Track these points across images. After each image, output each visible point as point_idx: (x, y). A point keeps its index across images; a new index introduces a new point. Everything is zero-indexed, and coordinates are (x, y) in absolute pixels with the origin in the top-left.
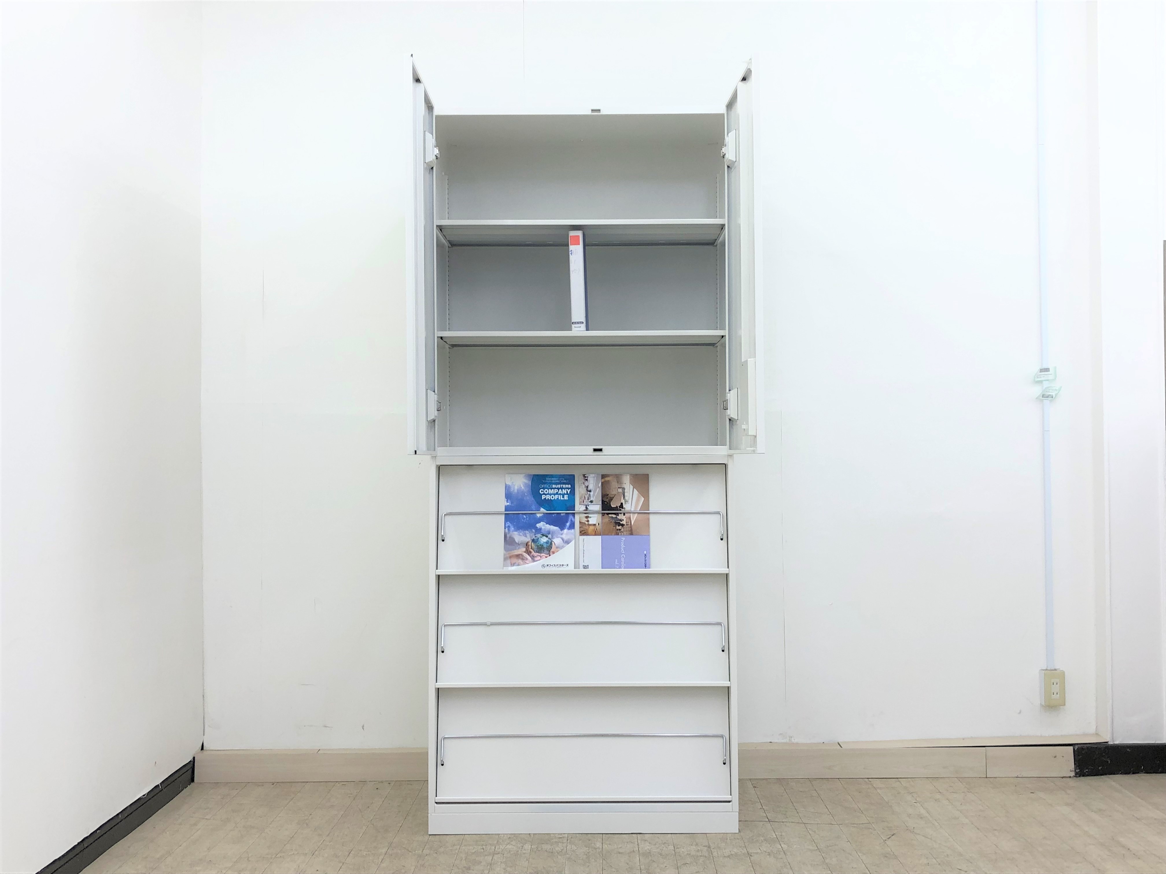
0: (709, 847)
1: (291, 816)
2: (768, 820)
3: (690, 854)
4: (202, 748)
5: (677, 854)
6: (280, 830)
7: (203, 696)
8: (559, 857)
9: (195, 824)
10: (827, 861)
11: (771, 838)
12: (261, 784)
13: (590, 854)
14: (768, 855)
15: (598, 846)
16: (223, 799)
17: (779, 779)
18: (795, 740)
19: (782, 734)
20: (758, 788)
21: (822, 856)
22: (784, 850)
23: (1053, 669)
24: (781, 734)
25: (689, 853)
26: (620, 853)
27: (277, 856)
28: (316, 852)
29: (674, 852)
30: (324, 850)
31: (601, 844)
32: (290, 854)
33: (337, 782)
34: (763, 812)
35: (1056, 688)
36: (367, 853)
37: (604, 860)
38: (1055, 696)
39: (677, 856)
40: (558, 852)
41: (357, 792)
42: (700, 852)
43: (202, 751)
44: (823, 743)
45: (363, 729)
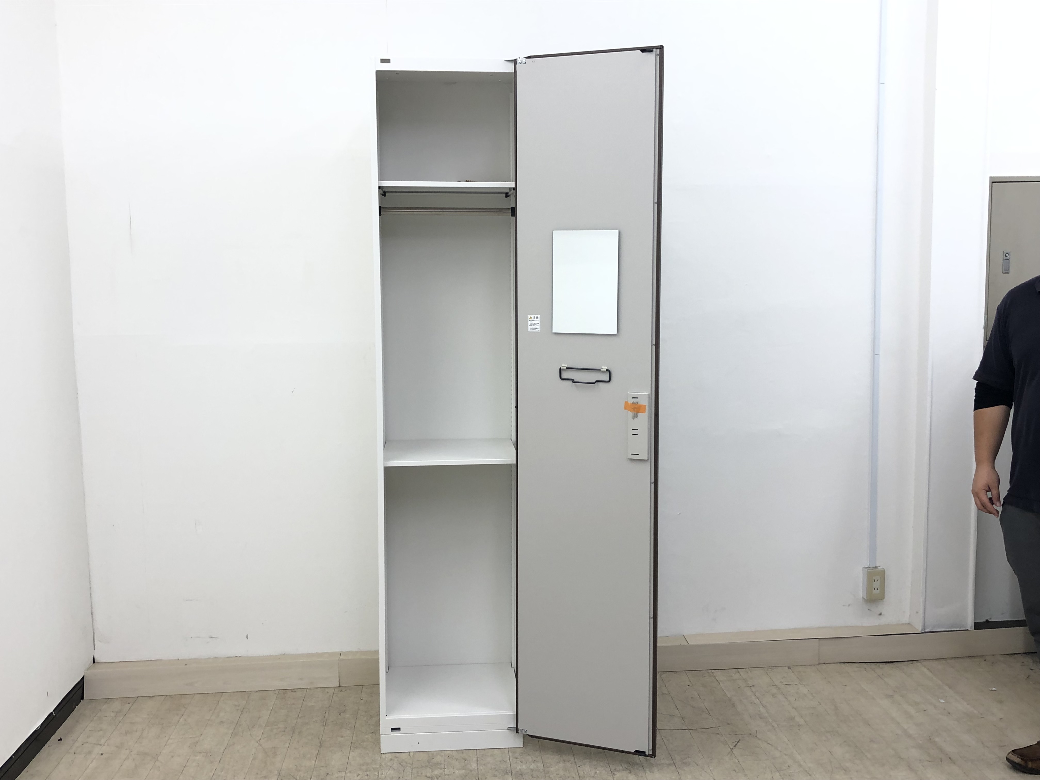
1: (182, 738)
6: (172, 757)
7: (92, 614)
9: (90, 752)
12: (152, 698)
16: (115, 716)
23: (875, 566)
35: (876, 584)
38: (876, 591)
44: (671, 636)
45: (247, 638)
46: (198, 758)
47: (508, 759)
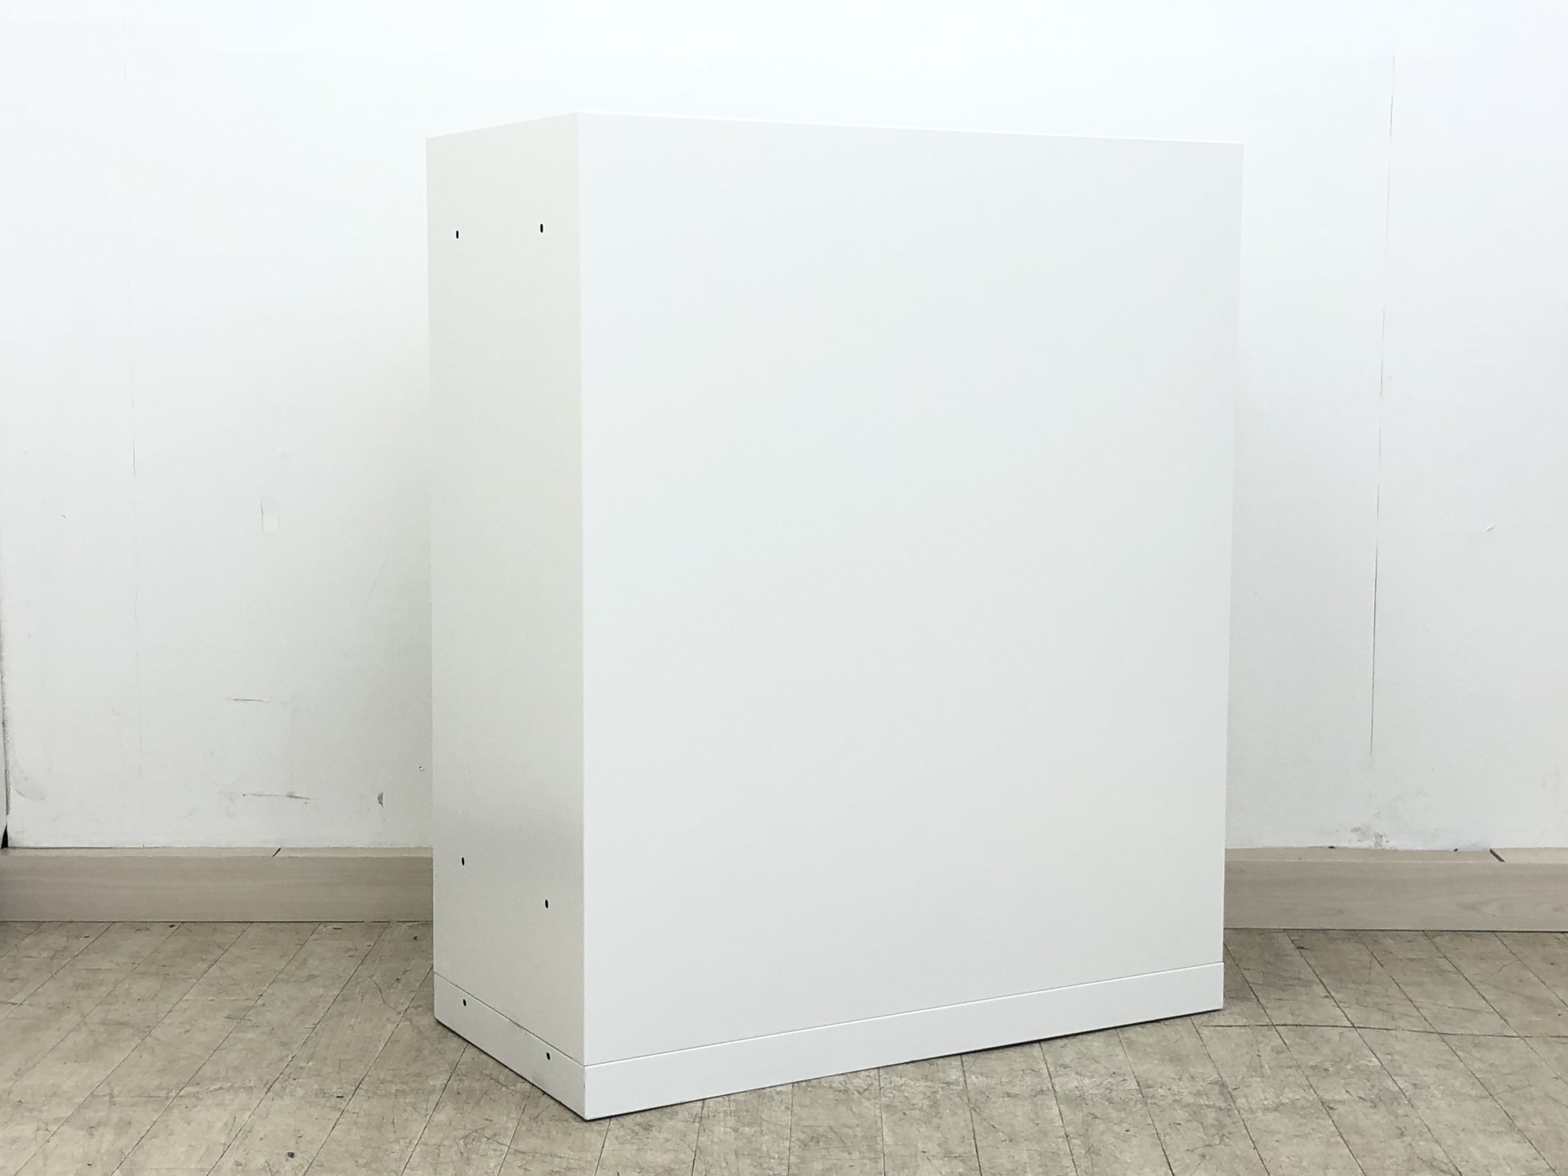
0: (1223, 1085)
1: (214, 1000)
2: (1351, 1025)
3: (1178, 1101)
4: (5, 844)
5: (1149, 1101)
6: (188, 1031)
8: (867, 1103)
10: (1520, 1123)
11: (1367, 1066)
12: (141, 926)
13: (938, 1096)
14: (1371, 1107)
15: (954, 1078)
16: (52, 958)
17: (1354, 930)
18: (1391, 843)
19: (1360, 829)
20: (1307, 949)
21: (1505, 1112)
22: (1406, 1094)
24: (1356, 830)
25: (1177, 1098)
26: (1009, 1095)
27: (181, 1094)
28: (277, 1085)
29: (1140, 1096)
30: (295, 1079)
31: (961, 1073)
32: (213, 1087)
33: (321, 922)
34: (1334, 1006)
36: (399, 1087)
37: (972, 1112)
39: (1149, 1105)
40: (861, 1090)
41: (369, 946)
42: (1204, 1097)
43: (5, 849)
44: (1456, 850)
45: (382, 804)
46: (250, 1035)
47: (1044, 1066)
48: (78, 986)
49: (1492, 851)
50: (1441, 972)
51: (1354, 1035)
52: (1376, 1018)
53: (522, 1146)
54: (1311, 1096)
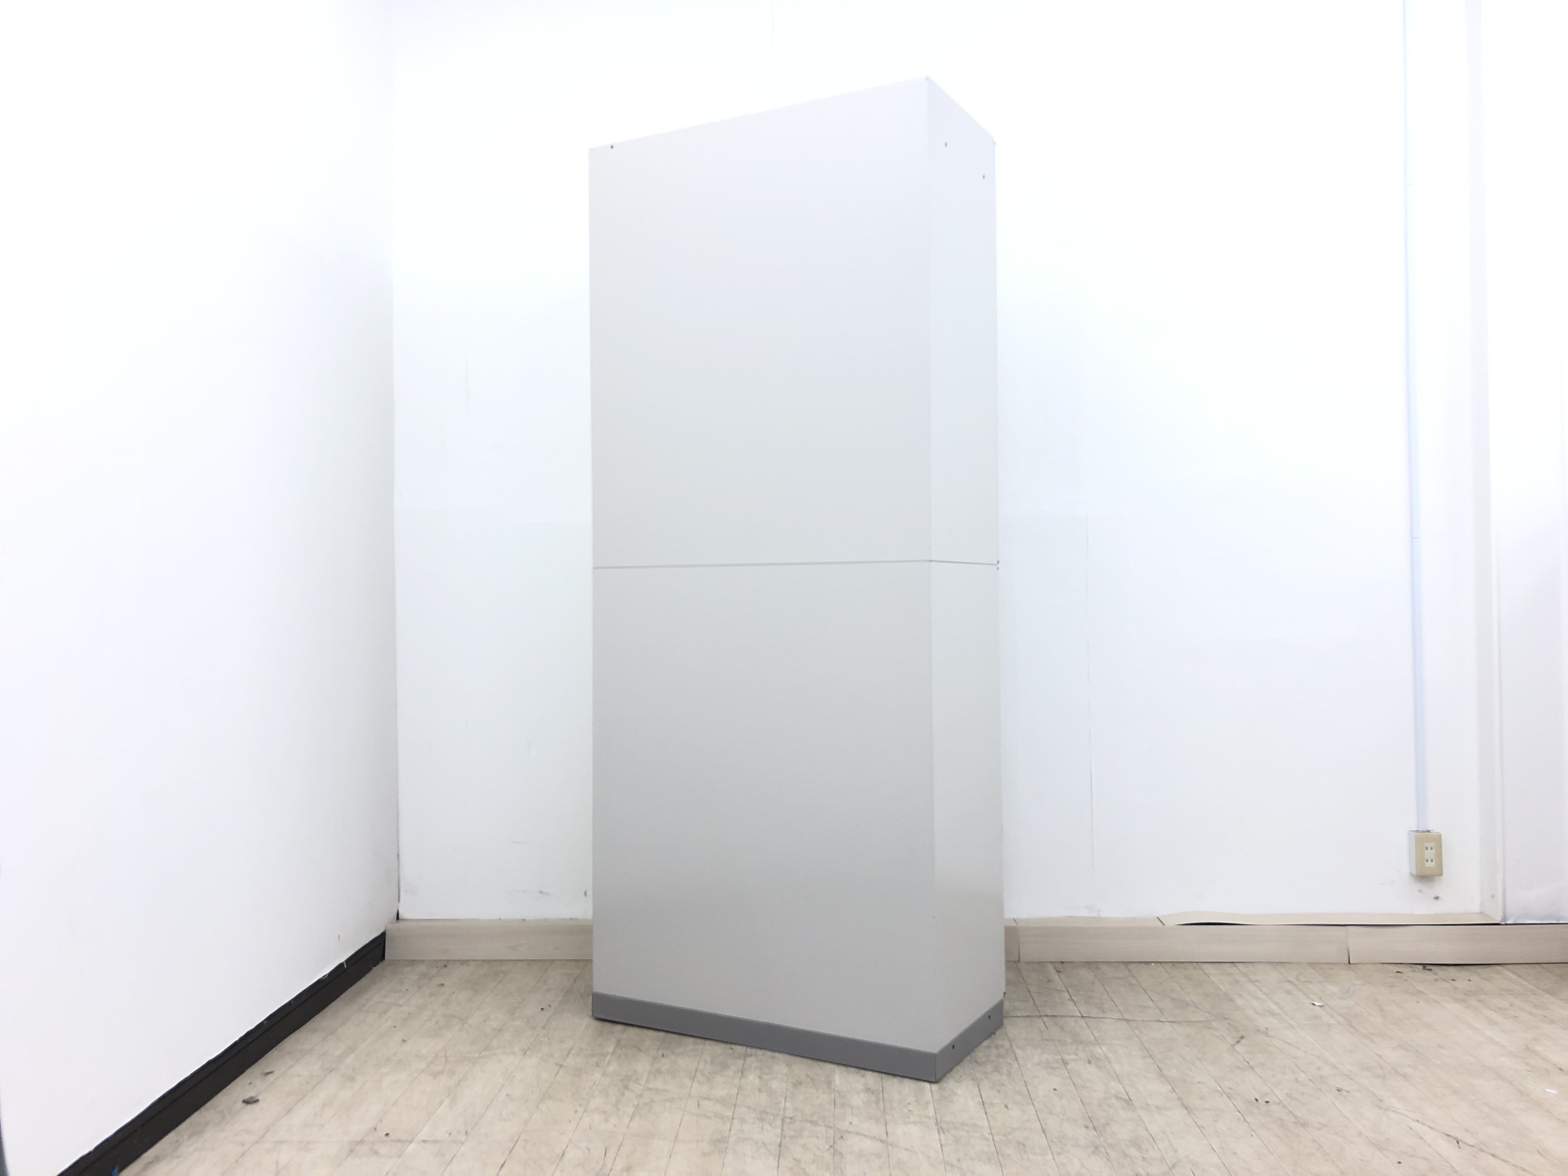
2: (1081, 1016)
4: (398, 918)
7: (398, 856)
9: (385, 1012)
10: (1165, 1072)
12: (464, 963)
14: (1088, 1062)
17: (1087, 961)
18: (1104, 915)
19: (1089, 906)
20: (1063, 973)
21: (1157, 1065)
23: (1425, 829)
24: (1086, 907)
28: (529, 1051)
30: (538, 1048)
32: (497, 1052)
33: (555, 960)
34: (1074, 1005)
35: (1430, 854)
36: (590, 1052)
38: (1429, 864)
43: (396, 922)
45: (586, 896)
46: (517, 1023)
48: (431, 995)
49: (1159, 918)
50: (1131, 984)
51: (1082, 1022)
52: (1094, 1012)
53: (651, 1086)
54: (1058, 1057)
